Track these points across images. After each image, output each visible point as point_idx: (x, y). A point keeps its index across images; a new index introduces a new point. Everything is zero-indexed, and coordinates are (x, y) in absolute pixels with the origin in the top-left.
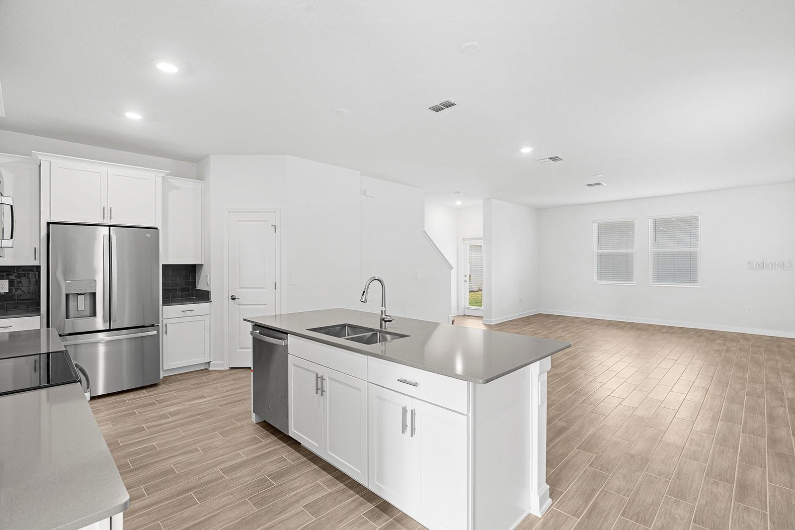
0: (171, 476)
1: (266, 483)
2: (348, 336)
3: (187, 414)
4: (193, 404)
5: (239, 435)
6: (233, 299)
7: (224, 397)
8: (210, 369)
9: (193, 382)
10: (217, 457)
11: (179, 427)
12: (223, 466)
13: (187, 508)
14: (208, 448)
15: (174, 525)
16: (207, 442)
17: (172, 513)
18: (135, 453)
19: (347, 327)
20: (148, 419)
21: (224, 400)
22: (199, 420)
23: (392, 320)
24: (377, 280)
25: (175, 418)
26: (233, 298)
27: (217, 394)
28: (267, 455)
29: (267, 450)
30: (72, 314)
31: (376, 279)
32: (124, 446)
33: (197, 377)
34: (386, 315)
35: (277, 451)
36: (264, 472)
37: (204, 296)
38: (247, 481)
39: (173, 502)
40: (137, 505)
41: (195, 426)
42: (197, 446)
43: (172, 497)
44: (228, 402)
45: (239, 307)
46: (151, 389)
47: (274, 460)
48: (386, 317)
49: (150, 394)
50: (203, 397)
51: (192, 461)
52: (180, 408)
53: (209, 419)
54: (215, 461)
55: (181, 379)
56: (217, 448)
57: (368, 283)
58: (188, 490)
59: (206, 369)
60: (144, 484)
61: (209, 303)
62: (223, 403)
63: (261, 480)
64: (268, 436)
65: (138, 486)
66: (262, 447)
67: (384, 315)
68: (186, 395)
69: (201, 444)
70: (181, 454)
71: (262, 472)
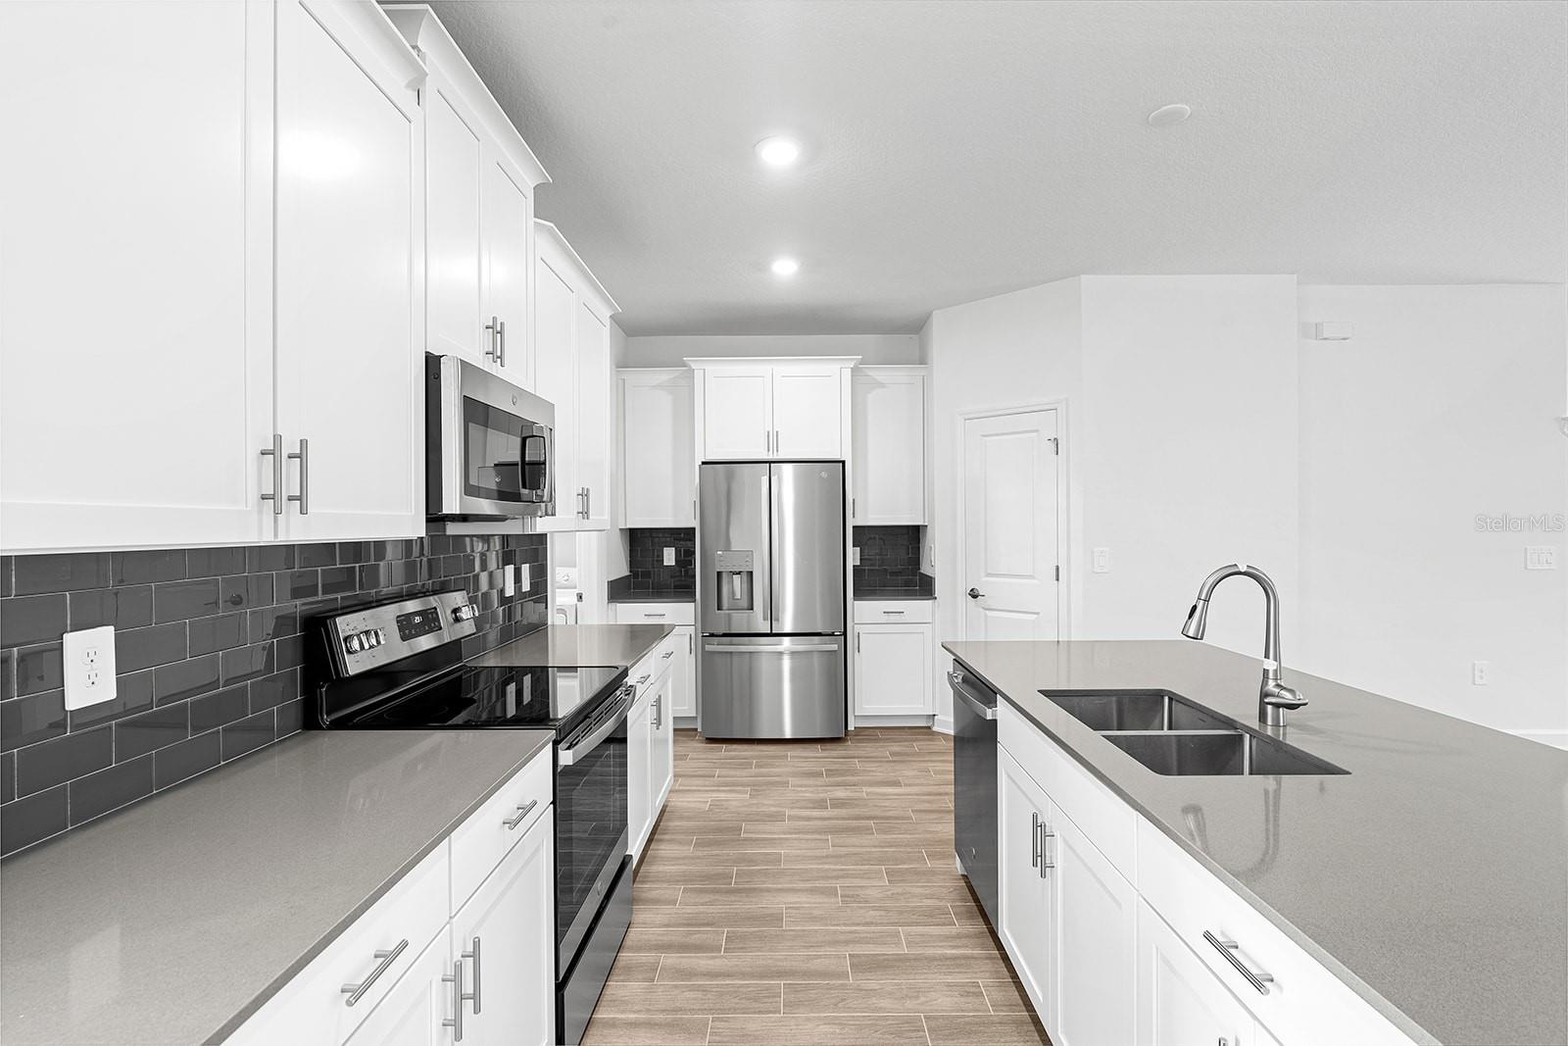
0: (772, 930)
1: (914, 1034)
2: (1170, 728)
3: (856, 811)
4: (877, 794)
5: (920, 890)
6: (975, 597)
7: (929, 794)
8: (935, 729)
9: (896, 748)
10: (858, 924)
11: (831, 832)
12: (858, 950)
13: (760, 1012)
14: (853, 896)
15: (725, 1039)
16: (857, 882)
17: (735, 1010)
18: (751, 861)
19: (1166, 699)
20: (798, 801)
21: (929, 802)
22: (868, 830)
23: (1299, 705)
24: (1245, 574)
25: (836, 812)
26: (974, 595)
27: (922, 785)
28: (948, 962)
29: (954, 951)
30: (725, 603)
31: (1240, 573)
32: (745, 840)
33: (906, 741)
34: (1278, 686)
35: (972, 961)
36: (922, 1004)
37: (924, 588)
38: (880, 1009)
39: (748, 986)
40: (702, 962)
41: (854, 840)
42: (838, 884)
43: (752, 976)
44: (934, 807)
45: (986, 615)
46: (829, 746)
47: (956, 985)
48: (1277, 690)
49: (825, 754)
50: (897, 784)
51: (816, 912)
52: (851, 794)
53: (885, 833)
54: (851, 932)
55: (880, 739)
56: (866, 902)
57: (1211, 581)
58: (781, 974)
59: (929, 728)
60: (731, 926)
61: (930, 601)
62: (926, 806)
63: (909, 1021)
64: (971, 917)
65: (719, 927)
66: (948, 938)
67: (1271, 683)
68: (872, 771)
69: (847, 882)
70: (807, 890)
71: (919, 1002)
